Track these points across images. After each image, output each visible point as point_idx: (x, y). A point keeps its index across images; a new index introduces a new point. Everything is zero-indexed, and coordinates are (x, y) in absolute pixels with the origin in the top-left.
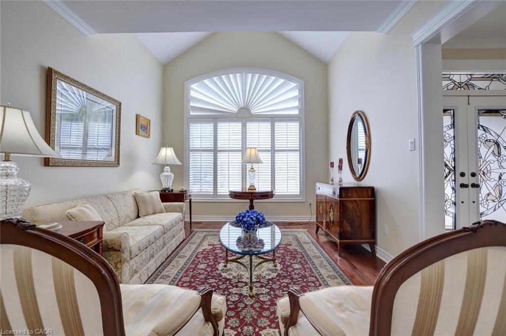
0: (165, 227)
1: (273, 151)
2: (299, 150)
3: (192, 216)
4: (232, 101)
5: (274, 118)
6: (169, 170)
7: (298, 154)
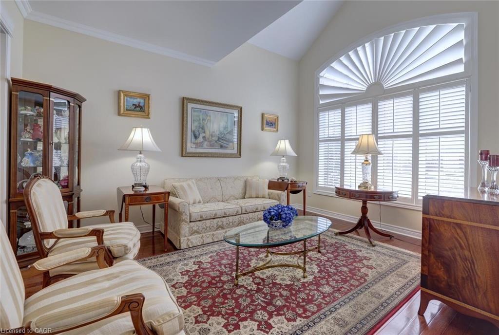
0: (243, 208)
1: (416, 135)
2: (465, 132)
3: (306, 206)
4: (360, 79)
5: (418, 87)
6: (285, 161)
7: (462, 138)
